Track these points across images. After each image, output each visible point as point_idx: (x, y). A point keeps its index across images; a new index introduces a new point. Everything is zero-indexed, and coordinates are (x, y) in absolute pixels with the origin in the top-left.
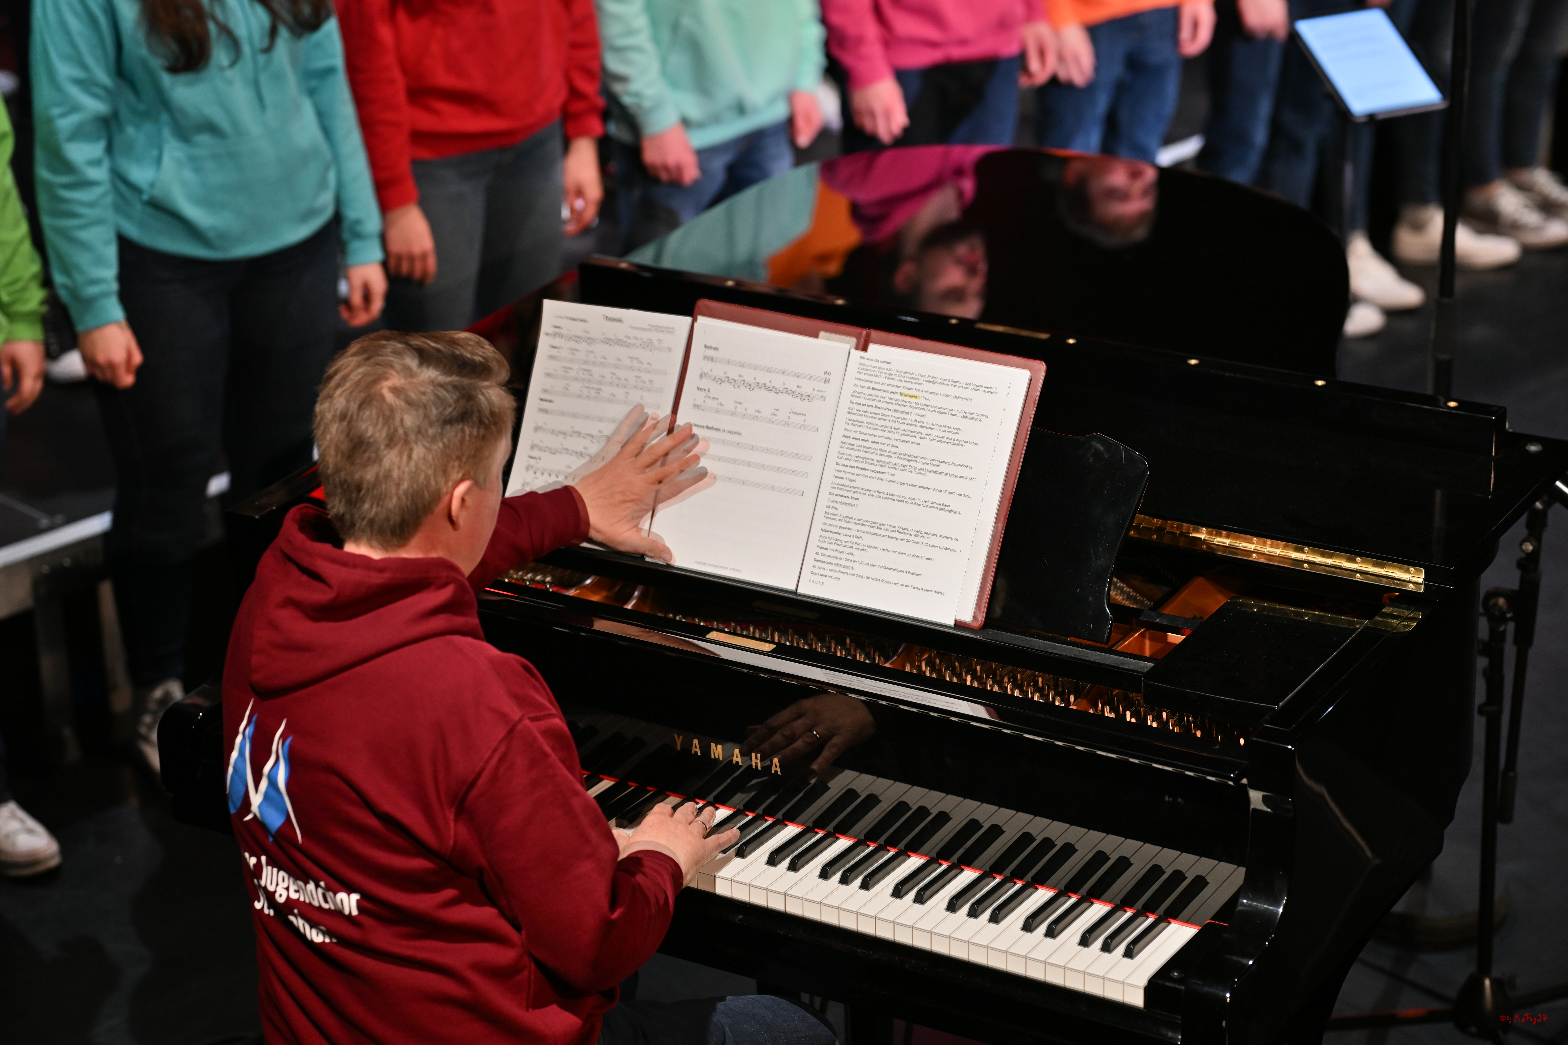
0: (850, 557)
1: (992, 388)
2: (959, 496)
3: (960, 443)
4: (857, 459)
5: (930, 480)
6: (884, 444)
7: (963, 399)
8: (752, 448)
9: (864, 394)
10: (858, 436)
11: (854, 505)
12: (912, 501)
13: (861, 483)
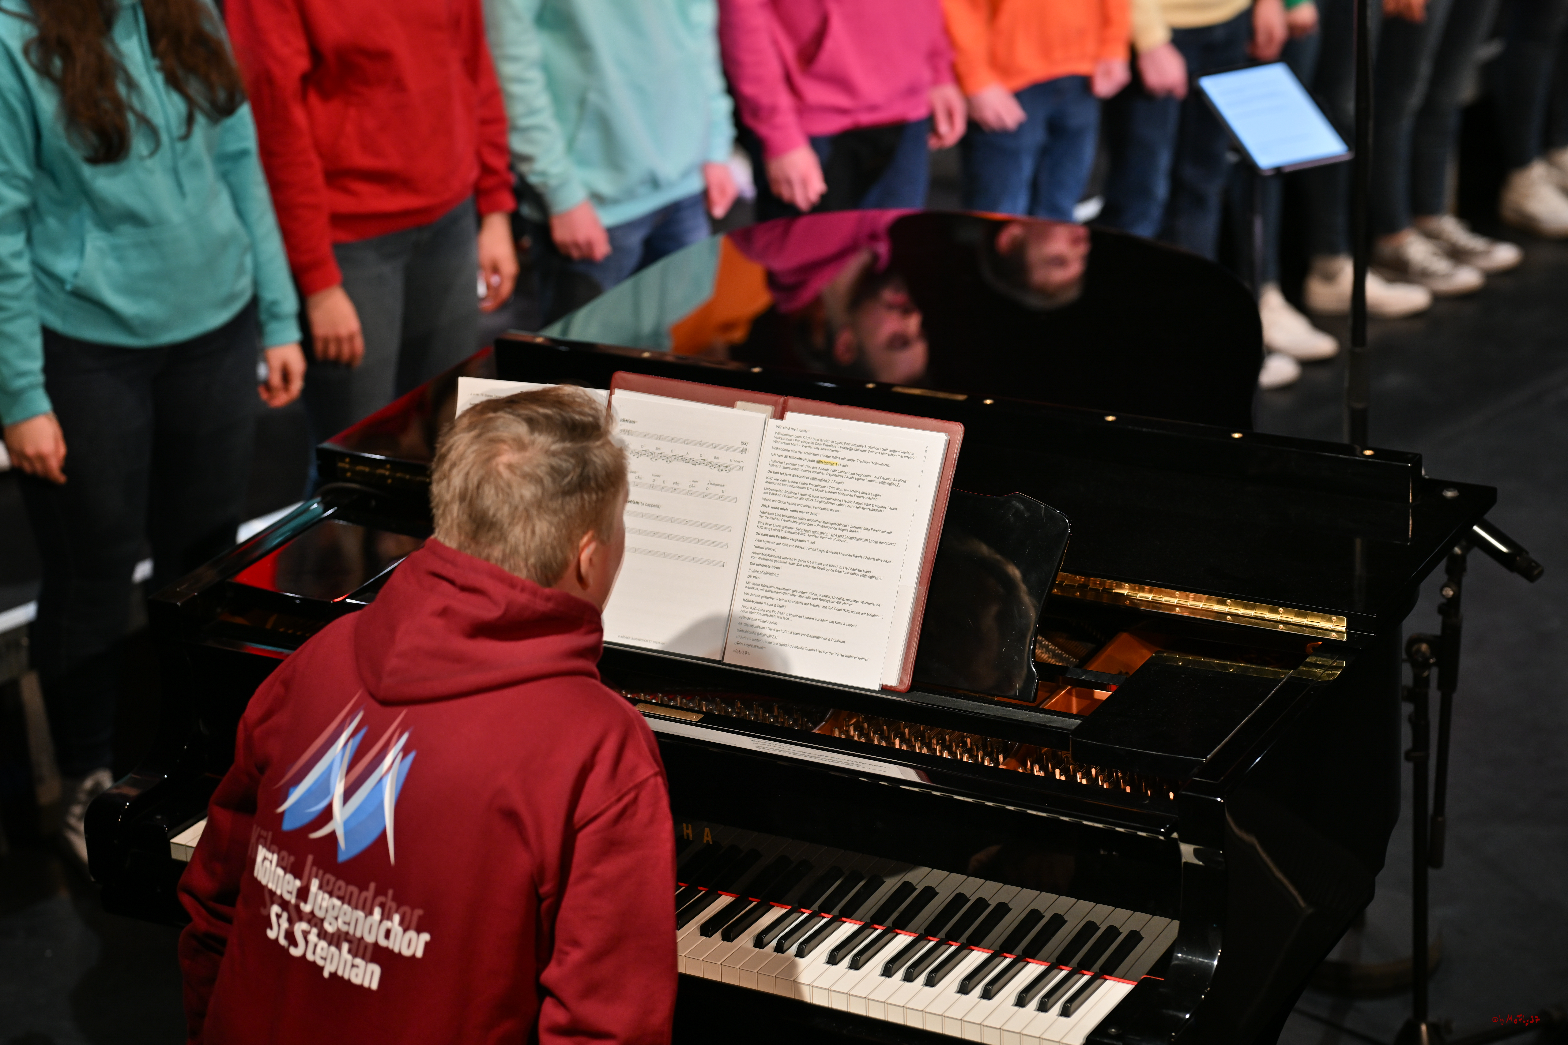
0: (773, 626)
1: (908, 453)
2: (880, 562)
3: (879, 508)
4: (777, 528)
5: (850, 546)
6: (803, 512)
7: (880, 464)
8: (672, 520)
9: (782, 463)
10: (776, 505)
11: (774, 574)
12: (833, 568)
13: (781, 551)
